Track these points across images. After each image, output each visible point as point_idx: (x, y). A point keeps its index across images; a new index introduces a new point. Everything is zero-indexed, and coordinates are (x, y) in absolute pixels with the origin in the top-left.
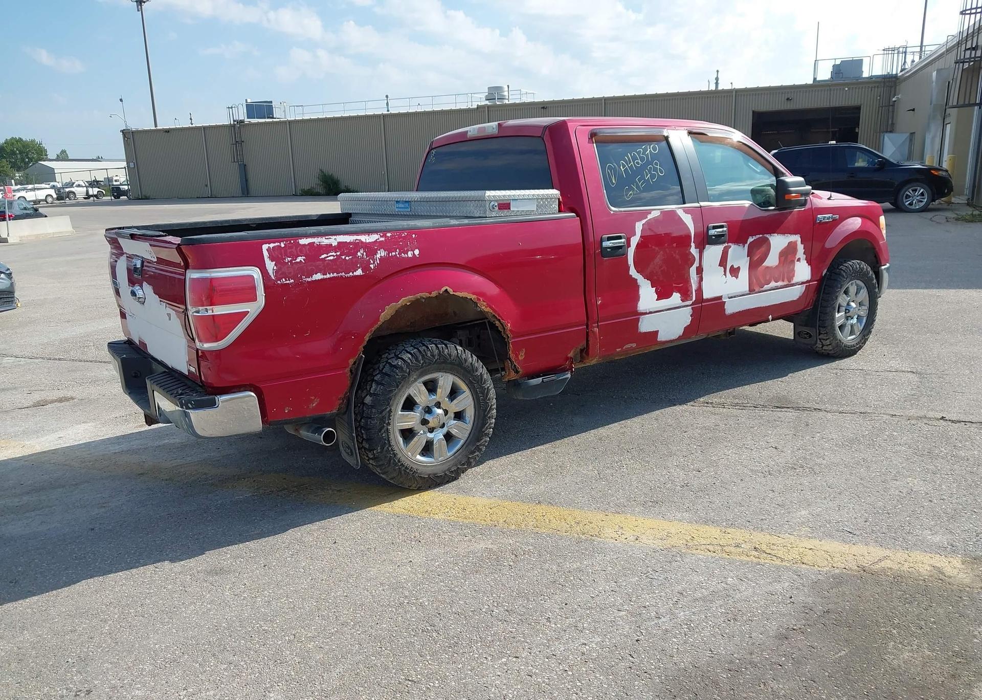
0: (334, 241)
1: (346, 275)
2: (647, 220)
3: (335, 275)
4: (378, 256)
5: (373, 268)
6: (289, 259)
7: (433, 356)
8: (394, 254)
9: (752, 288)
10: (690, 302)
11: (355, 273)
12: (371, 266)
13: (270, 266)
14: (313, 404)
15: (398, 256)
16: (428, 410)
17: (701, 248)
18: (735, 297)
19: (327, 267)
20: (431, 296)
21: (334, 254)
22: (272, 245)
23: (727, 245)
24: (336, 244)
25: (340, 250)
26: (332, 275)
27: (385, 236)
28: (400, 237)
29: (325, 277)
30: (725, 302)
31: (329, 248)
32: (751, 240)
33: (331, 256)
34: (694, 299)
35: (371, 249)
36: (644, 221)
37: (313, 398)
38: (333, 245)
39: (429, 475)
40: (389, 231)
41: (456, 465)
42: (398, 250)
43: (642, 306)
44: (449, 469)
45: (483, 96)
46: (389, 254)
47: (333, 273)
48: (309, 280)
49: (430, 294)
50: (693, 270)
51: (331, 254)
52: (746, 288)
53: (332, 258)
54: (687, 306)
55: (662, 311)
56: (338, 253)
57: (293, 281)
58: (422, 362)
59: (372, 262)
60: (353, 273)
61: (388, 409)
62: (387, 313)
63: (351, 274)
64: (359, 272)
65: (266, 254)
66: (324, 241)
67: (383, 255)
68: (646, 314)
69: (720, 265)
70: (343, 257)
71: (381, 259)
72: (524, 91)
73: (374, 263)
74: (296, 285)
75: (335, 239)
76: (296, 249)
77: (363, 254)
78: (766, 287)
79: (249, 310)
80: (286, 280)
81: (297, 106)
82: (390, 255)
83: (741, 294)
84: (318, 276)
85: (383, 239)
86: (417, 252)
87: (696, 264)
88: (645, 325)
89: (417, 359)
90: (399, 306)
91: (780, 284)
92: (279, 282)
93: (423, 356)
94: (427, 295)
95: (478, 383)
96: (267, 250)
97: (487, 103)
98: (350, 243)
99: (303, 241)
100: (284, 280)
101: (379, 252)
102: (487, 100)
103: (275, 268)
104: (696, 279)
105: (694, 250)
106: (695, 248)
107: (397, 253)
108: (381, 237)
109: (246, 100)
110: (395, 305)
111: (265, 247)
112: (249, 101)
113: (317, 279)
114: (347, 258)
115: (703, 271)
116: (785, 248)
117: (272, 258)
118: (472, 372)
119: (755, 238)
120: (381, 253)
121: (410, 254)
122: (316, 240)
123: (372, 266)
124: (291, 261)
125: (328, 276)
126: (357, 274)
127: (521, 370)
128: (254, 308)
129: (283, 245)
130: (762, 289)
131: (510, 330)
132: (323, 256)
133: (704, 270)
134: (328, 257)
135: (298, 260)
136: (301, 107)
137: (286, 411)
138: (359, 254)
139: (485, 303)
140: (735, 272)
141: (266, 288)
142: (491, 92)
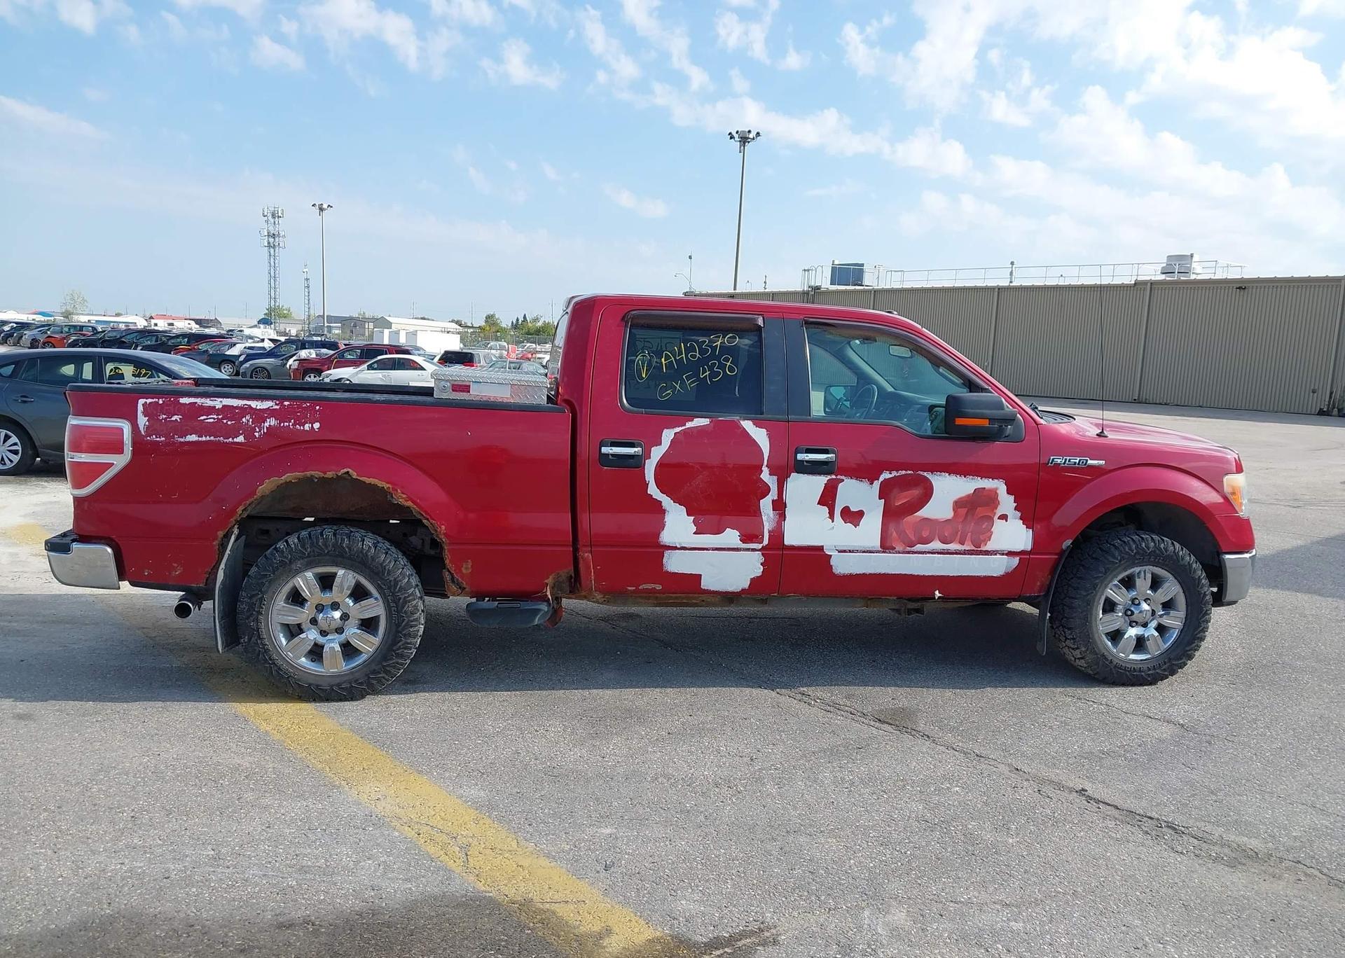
0: (218, 403)
1: (225, 441)
2: (683, 428)
3: (212, 438)
4: (267, 424)
5: (257, 436)
6: (164, 416)
7: (325, 545)
8: (286, 424)
9: (888, 544)
10: (760, 546)
11: (235, 440)
12: (255, 434)
13: (142, 421)
14: (176, 572)
15: (291, 427)
16: (320, 608)
17: (782, 475)
18: (853, 552)
19: (203, 429)
20: (326, 476)
21: (215, 417)
22: (149, 401)
23: (834, 477)
24: (221, 407)
25: (223, 413)
26: (208, 438)
27: (281, 404)
28: (299, 407)
29: (200, 439)
30: (831, 556)
31: (212, 410)
32: (886, 475)
33: (211, 419)
34: (766, 542)
35: (260, 416)
36: (678, 430)
37: (175, 565)
38: (217, 408)
39: (310, 685)
40: (287, 400)
41: (350, 683)
42: (292, 421)
43: (666, 537)
44: (338, 685)
45: (1159, 268)
46: (280, 424)
47: (210, 437)
48: (182, 440)
49: (325, 473)
50: (766, 505)
51: (212, 416)
52: (876, 542)
53: (212, 420)
54: (754, 550)
55: (707, 549)
56: (220, 417)
57: (164, 439)
58: (309, 550)
59: (258, 430)
60: (233, 439)
61: (260, 596)
62: (266, 487)
63: (230, 440)
64: (241, 439)
65: (140, 408)
66: (208, 402)
67: (272, 424)
68: (675, 548)
69: (821, 502)
70: (225, 421)
71: (269, 428)
72: (1222, 262)
73: (260, 431)
74: (166, 444)
75: (221, 402)
76: (174, 407)
77: (248, 421)
78: (919, 547)
79: (115, 463)
80: (157, 437)
81: (895, 271)
82: (282, 425)
83: (864, 549)
84: (193, 438)
85: (278, 407)
86: (317, 425)
87: (773, 495)
88: (675, 563)
89: (303, 546)
90: (281, 482)
91: (953, 546)
92: (148, 438)
93: (312, 544)
94: (322, 475)
95: (389, 588)
96: (143, 405)
97: (1163, 277)
98: (237, 408)
99: (184, 400)
100: (154, 436)
101: (268, 420)
102: (1163, 273)
103: (147, 423)
104: (772, 515)
105: (765, 476)
106: (770, 474)
107: (291, 424)
108: (276, 404)
109: (833, 261)
110: (277, 480)
111: (141, 401)
112: (836, 262)
113: (191, 440)
114: (229, 423)
115: (786, 507)
116: (968, 496)
117: (145, 414)
118: (381, 574)
119: (894, 474)
120: (272, 422)
121: (307, 427)
122: (199, 401)
123: (257, 434)
124: (165, 419)
125: (204, 439)
126: (238, 441)
127: (467, 587)
128: (119, 461)
129: (161, 402)
130: (913, 549)
131: (446, 535)
132: (202, 418)
133: (788, 505)
134: (207, 419)
135: (173, 419)
136: (900, 273)
137: (146, 574)
138: (244, 420)
139: (404, 496)
140: (853, 517)
141: (134, 444)
142: (1171, 263)
